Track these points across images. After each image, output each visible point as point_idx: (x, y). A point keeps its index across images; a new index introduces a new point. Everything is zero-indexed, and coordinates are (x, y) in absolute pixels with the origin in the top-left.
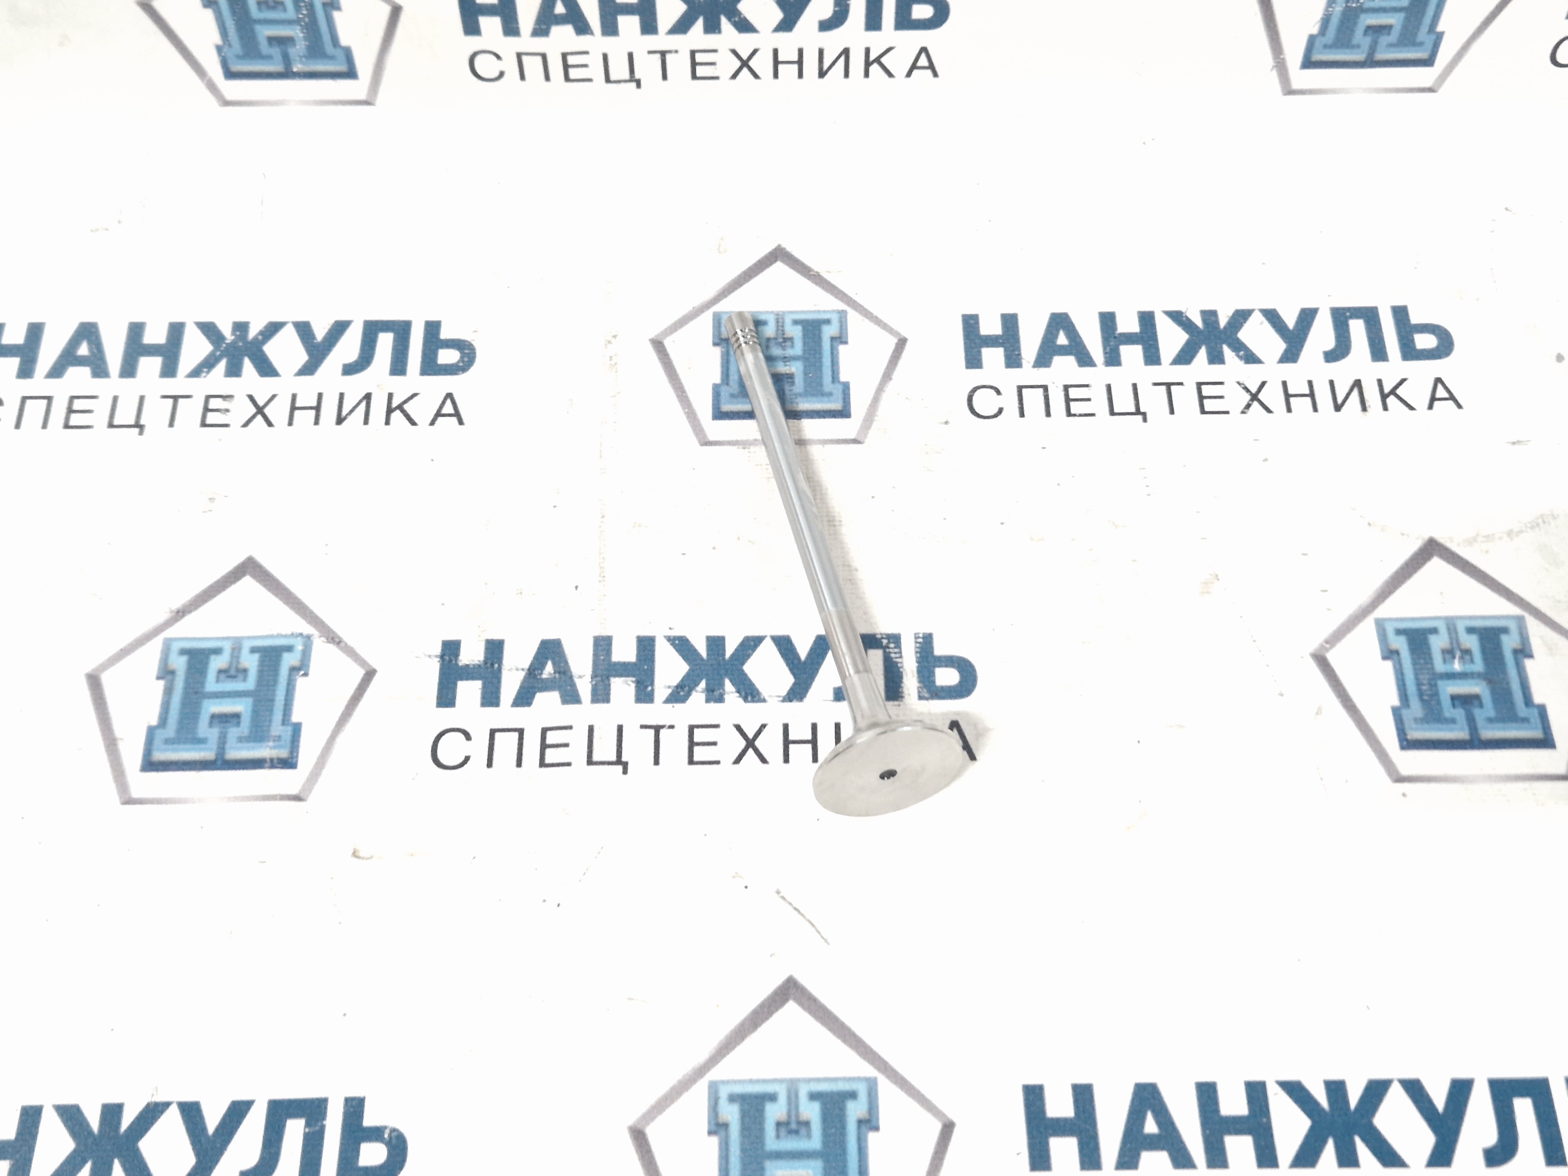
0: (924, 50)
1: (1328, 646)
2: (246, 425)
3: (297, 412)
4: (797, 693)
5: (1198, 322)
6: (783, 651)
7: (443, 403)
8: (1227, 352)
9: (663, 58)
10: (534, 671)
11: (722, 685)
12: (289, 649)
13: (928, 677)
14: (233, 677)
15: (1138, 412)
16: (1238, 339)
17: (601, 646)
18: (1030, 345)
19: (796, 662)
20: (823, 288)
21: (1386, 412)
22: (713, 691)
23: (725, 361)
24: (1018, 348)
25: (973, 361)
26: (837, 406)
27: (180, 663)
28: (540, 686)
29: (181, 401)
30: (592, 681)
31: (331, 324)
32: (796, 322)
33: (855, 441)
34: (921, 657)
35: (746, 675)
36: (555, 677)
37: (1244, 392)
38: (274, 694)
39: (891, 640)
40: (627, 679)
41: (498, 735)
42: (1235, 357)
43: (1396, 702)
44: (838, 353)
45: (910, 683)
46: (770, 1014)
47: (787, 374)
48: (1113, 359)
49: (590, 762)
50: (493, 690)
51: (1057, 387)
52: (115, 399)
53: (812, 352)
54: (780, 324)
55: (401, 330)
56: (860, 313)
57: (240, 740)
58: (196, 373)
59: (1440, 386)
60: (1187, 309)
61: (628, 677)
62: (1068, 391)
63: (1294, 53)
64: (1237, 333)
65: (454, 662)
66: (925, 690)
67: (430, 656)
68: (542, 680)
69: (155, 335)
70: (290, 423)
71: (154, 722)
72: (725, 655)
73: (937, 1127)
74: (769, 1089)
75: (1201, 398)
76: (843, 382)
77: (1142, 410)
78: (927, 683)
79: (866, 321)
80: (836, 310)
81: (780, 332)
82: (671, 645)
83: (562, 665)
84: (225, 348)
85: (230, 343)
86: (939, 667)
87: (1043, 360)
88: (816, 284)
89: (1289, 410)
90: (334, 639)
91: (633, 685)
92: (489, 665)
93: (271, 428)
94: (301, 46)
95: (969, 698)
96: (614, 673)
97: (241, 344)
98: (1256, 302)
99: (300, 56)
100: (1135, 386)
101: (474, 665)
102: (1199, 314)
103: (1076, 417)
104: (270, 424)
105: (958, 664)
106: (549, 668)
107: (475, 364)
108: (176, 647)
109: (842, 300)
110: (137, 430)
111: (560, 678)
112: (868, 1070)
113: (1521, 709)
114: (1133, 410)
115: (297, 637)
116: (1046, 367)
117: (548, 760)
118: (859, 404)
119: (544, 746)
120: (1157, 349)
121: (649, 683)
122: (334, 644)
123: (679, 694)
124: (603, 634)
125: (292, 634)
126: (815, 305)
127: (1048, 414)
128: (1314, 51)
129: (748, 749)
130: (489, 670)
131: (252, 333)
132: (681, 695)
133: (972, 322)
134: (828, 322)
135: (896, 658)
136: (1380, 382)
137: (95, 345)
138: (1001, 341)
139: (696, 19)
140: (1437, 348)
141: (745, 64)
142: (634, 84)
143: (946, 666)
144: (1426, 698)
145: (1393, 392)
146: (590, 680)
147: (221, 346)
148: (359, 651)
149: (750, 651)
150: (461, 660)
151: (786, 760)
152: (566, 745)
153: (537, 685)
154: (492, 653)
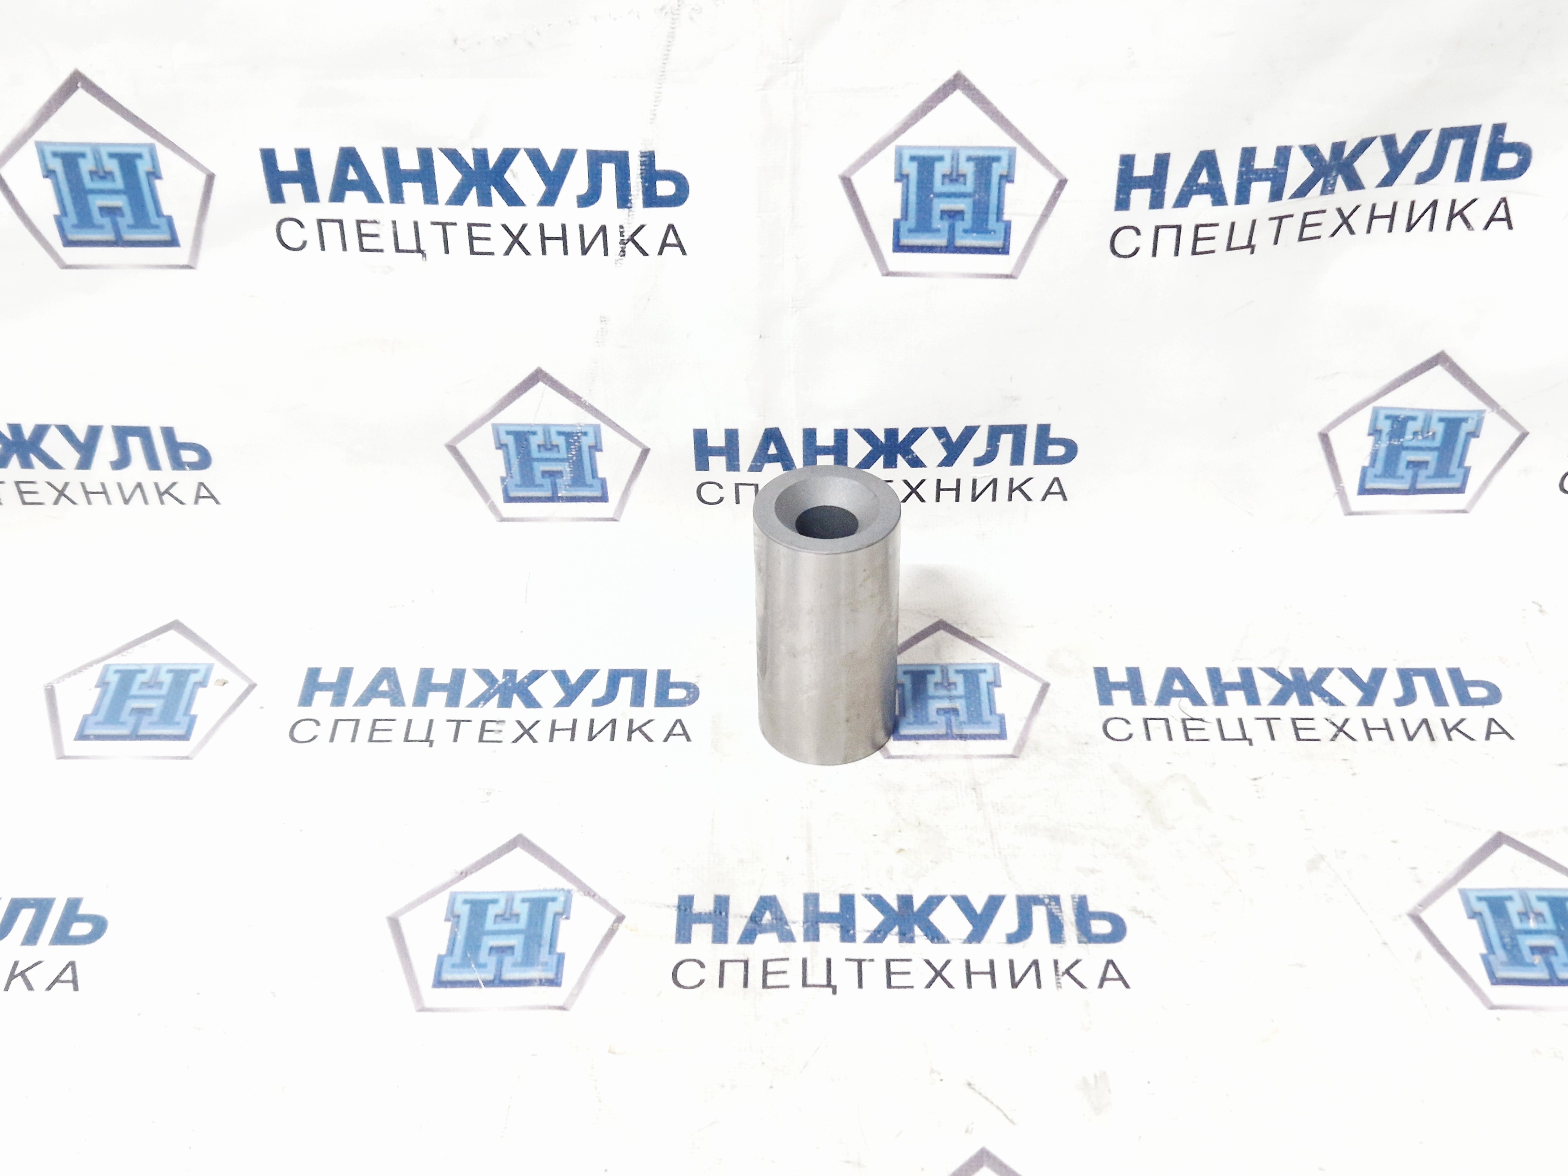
0: (1056, 480)
2: (515, 741)
3: (556, 732)
4: (976, 936)
5: (1288, 676)
6: (961, 906)
7: (674, 726)
8: (1314, 697)
10: (755, 919)
11: (912, 930)
13: (1085, 927)
15: (1245, 738)
16: (1323, 688)
17: (810, 899)
18: (1151, 689)
19: (973, 914)
21: (1451, 742)
22: (904, 934)
24: (1143, 693)
25: (1105, 699)
28: (760, 929)
29: (463, 723)
30: (803, 926)
31: (583, 672)
34: (1078, 912)
35: (931, 923)
36: (773, 923)
39: (1052, 899)
40: (833, 924)
41: (727, 965)
42: (1322, 701)
43: (1484, 951)
45: (1070, 931)
48: (1220, 701)
49: (805, 984)
50: (722, 931)
51: (1176, 720)
52: (410, 722)
55: (639, 676)
57: (515, 965)
58: (474, 704)
59: (1493, 724)
60: (1278, 667)
61: (833, 922)
62: (1185, 723)
64: (1321, 684)
65: (688, 910)
66: (1083, 936)
67: (669, 906)
68: (762, 926)
69: (442, 677)
70: (551, 740)
72: (913, 909)
75: (1296, 729)
77: (1248, 737)
78: (1084, 932)
82: (868, 900)
83: (779, 913)
84: (498, 686)
85: (503, 684)
86: (1095, 919)
87: (1163, 700)
89: (1370, 739)
91: (838, 929)
92: (718, 913)
93: (535, 744)
95: (1121, 942)
96: (822, 920)
97: (510, 685)
98: (1335, 663)
100: (1240, 720)
101: (705, 913)
102: (1288, 670)
103: (1193, 741)
104: (534, 741)
105: (1110, 917)
106: (767, 917)
107: (699, 699)
108: (460, 899)
110: (428, 743)
111: (777, 923)
114: (1241, 737)
116: (1165, 705)
117: (769, 983)
119: (765, 973)
120: (1257, 694)
121: (851, 928)
123: (877, 936)
124: (812, 892)
127: (1170, 738)
129: (936, 978)
130: (719, 917)
131: (520, 677)
132: (878, 938)
133: (1102, 672)
135: (1057, 912)
136: (1443, 721)
137: (393, 683)
138: (1127, 686)
139: (879, 457)
140: (1488, 697)
141: (914, 491)
143: (1100, 919)
144: (1509, 948)
145: (1455, 728)
146: (802, 924)
148: (610, 902)
149: (934, 906)
150: (695, 910)
151: (970, 985)
152: (784, 972)
153: (758, 929)
154: (720, 905)
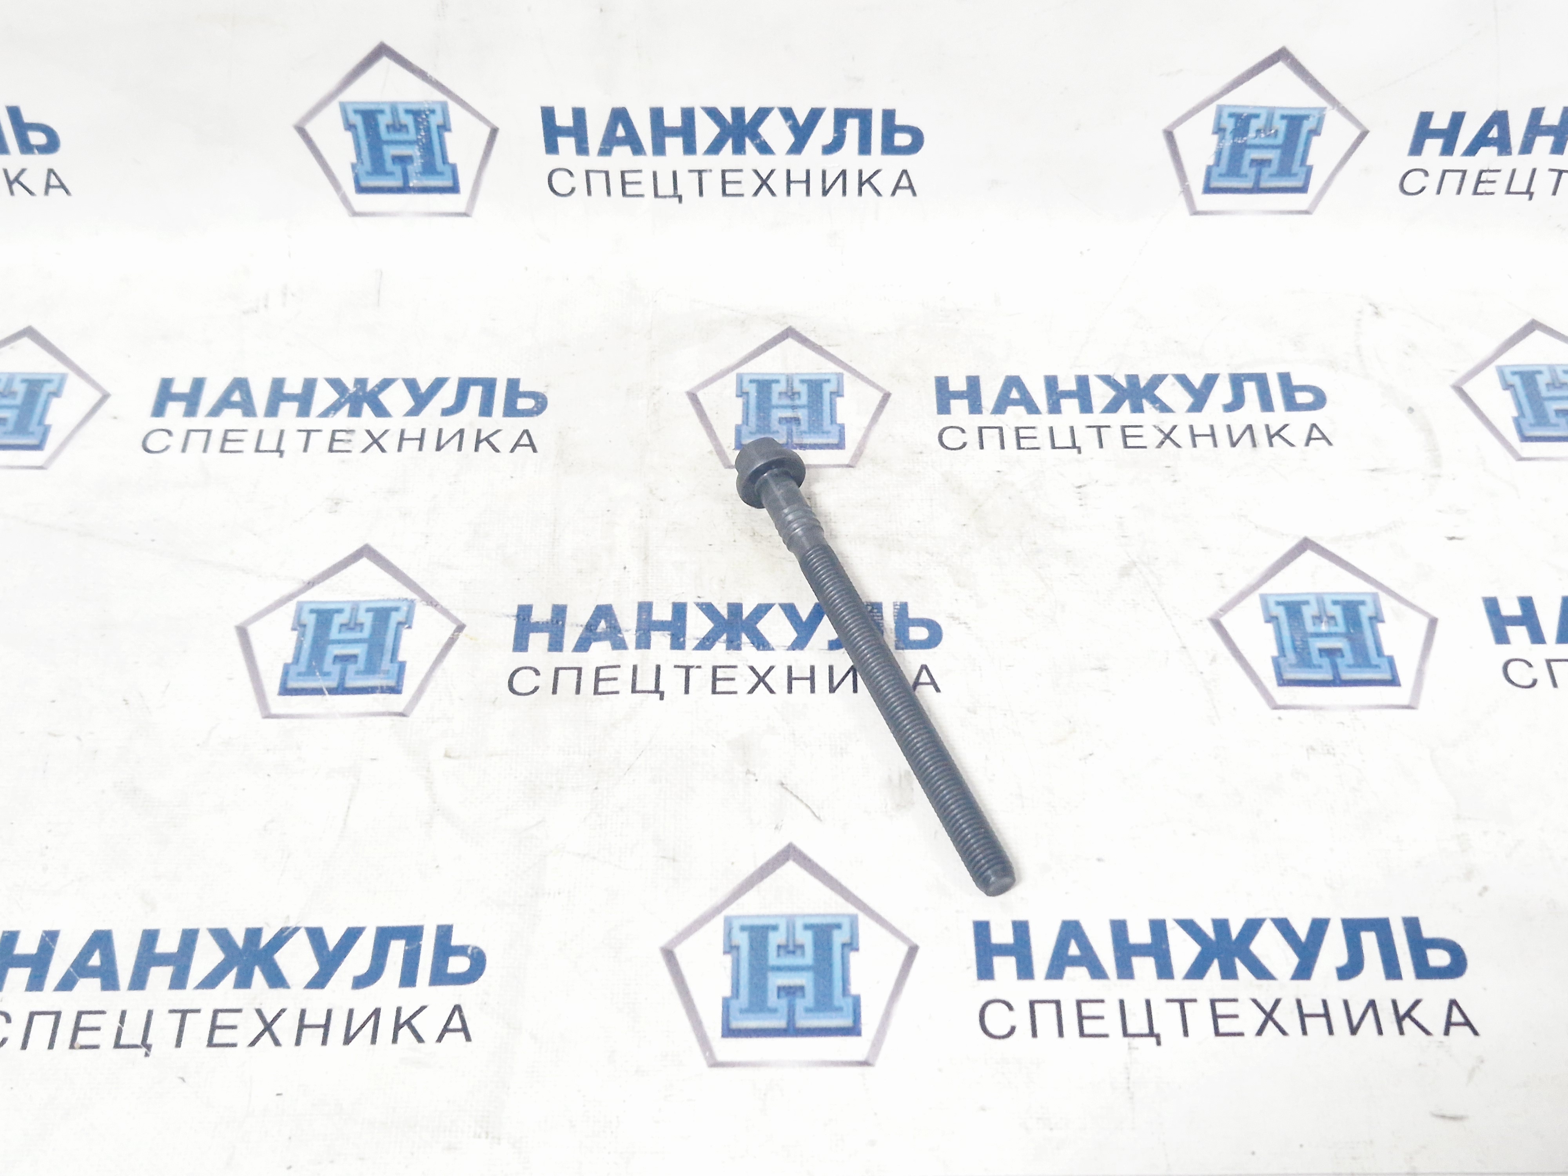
0: (904, 172)
1: (1221, 613)
2: (364, 451)
3: (405, 442)
4: (799, 644)
5: (1123, 382)
6: (788, 614)
7: (521, 437)
8: (1146, 404)
9: (700, 175)
10: (590, 627)
11: (739, 638)
12: (397, 609)
13: (903, 634)
14: (352, 629)
15: (1074, 446)
16: (1155, 395)
17: (644, 608)
18: (989, 398)
19: (798, 622)
20: (825, 357)
21: (1272, 448)
22: (732, 642)
23: (745, 409)
24: (980, 401)
25: (944, 408)
26: (834, 440)
27: (310, 620)
28: (595, 637)
29: (313, 434)
31: (432, 380)
32: (803, 381)
33: (849, 466)
34: (898, 619)
35: (758, 631)
37: (1159, 433)
38: (384, 639)
39: (875, 607)
40: (664, 632)
41: (561, 672)
42: (1152, 408)
43: (1275, 653)
44: (836, 403)
45: (890, 636)
47: (795, 418)
48: (1055, 408)
49: (634, 691)
50: (558, 640)
51: (1010, 428)
52: (261, 432)
53: (815, 402)
54: (790, 383)
55: (489, 385)
58: (325, 414)
60: (1114, 374)
61: (665, 631)
62: (1019, 432)
64: (1154, 391)
65: (527, 620)
66: (902, 643)
67: (508, 616)
68: (597, 634)
69: (293, 386)
70: (399, 450)
71: (289, 660)
72: (742, 617)
73: (904, 949)
74: (772, 922)
75: (1125, 437)
76: (839, 424)
77: (1078, 445)
78: (903, 638)
79: (859, 380)
81: (789, 388)
82: (700, 609)
83: (613, 622)
84: (348, 396)
85: (354, 393)
86: (912, 626)
87: (1000, 408)
88: (819, 354)
89: (1195, 446)
90: (431, 602)
91: (669, 637)
92: (555, 622)
93: (384, 453)
95: (936, 648)
96: (654, 628)
97: (361, 394)
98: (1170, 369)
100: (1072, 429)
101: (543, 623)
102: (1124, 377)
103: (1024, 450)
104: (383, 450)
105: (927, 624)
106: (603, 625)
107: (546, 409)
108: (306, 608)
109: (838, 365)
110: (278, 454)
111: (611, 630)
112: (851, 909)
114: (1070, 445)
116: (1001, 413)
117: (600, 690)
118: (852, 438)
119: (597, 680)
120: (1090, 402)
121: (682, 635)
123: (706, 643)
124: (646, 601)
125: (399, 599)
126: (818, 369)
127: (1003, 447)
128: (1212, 180)
129: (759, 684)
130: (555, 626)
131: (370, 386)
132: (707, 645)
133: (943, 382)
134: (828, 381)
136: (1267, 427)
137: (245, 393)
138: (965, 395)
139: (727, 142)
140: (1313, 402)
141: (764, 182)
142: (677, 199)
143: (918, 626)
144: (1298, 650)
145: (1278, 433)
146: (635, 633)
147: (346, 395)
148: (452, 611)
149: (763, 614)
150: (532, 619)
151: (790, 691)
152: (615, 679)
153: (592, 637)
154: (557, 614)
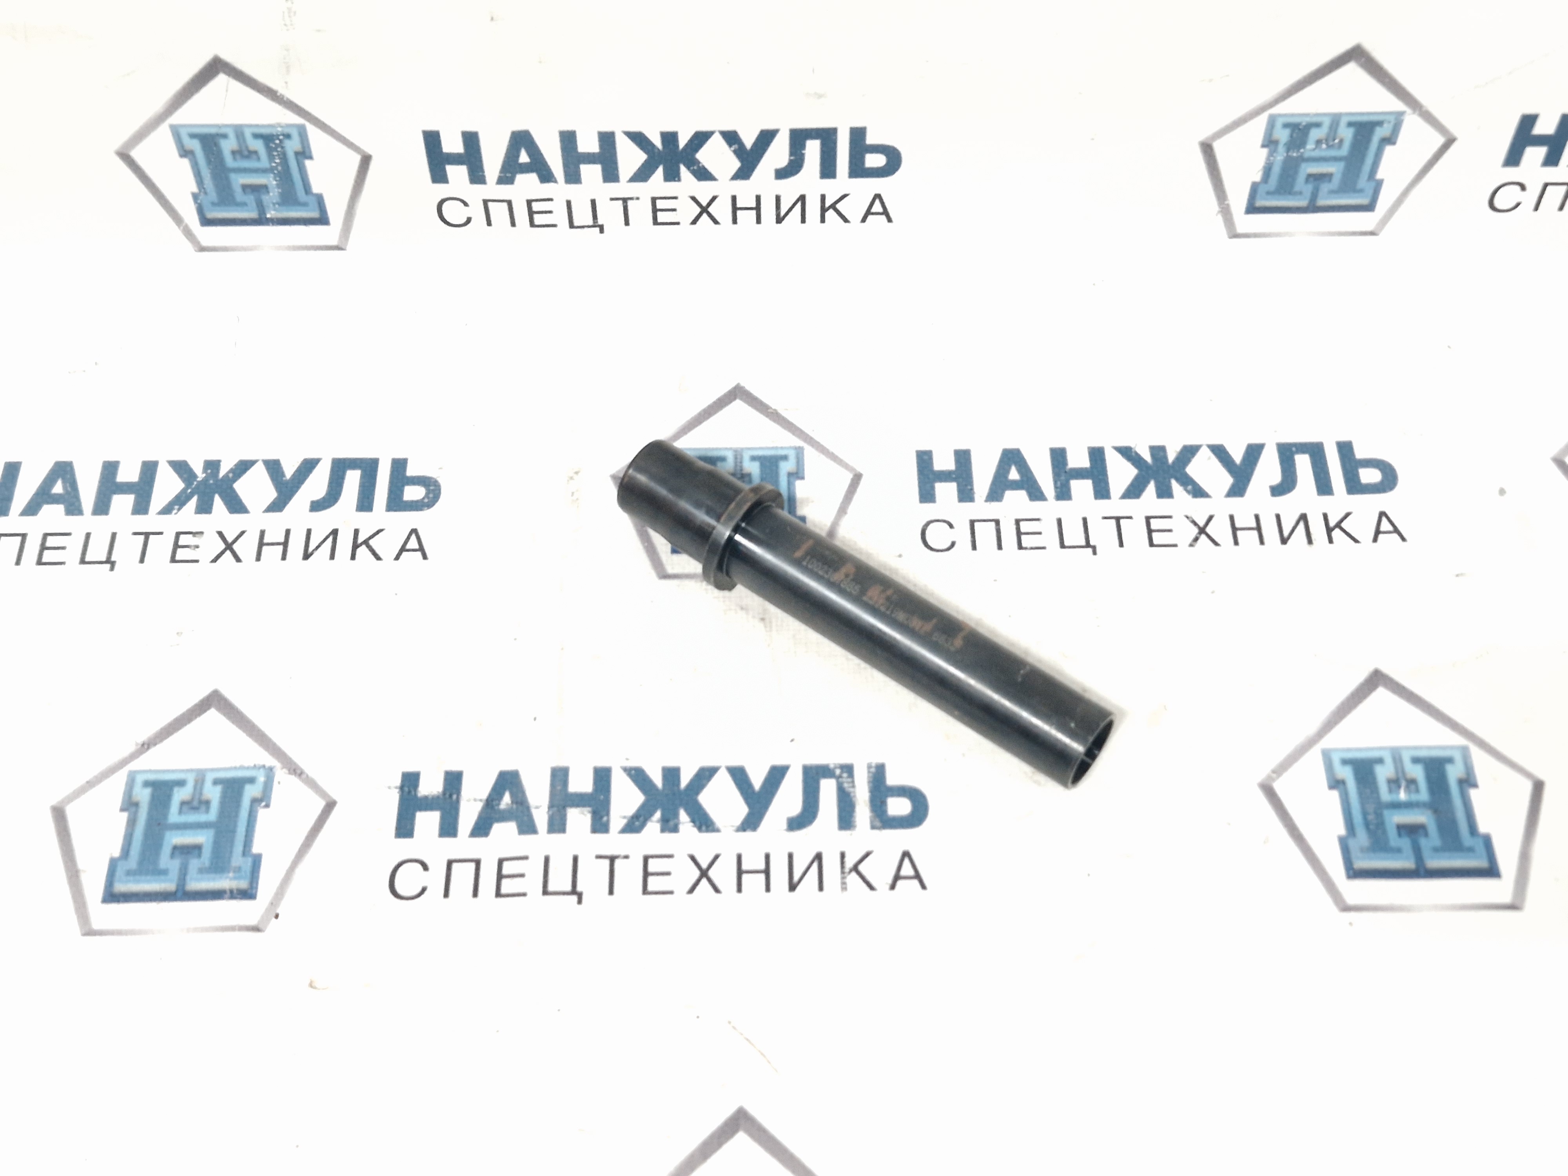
0: (878, 196)
1: (1274, 775)
2: (214, 560)
3: (265, 548)
4: (751, 823)
5: (1147, 457)
6: (737, 781)
7: (408, 538)
8: (1175, 486)
9: (625, 204)
10: (491, 803)
11: (676, 815)
12: (252, 780)
13: (881, 807)
14: (195, 809)
15: (1088, 545)
16: (1186, 473)
17: (558, 776)
18: (982, 480)
19: (750, 791)
21: (1331, 545)
22: (668, 821)
24: (971, 484)
25: (927, 495)
28: (497, 816)
29: (151, 537)
30: (548, 812)
31: (300, 463)
34: (872, 785)
35: (700, 805)
37: (1191, 525)
39: (845, 770)
40: (584, 809)
41: (455, 866)
42: (1183, 491)
43: (1342, 831)
45: (863, 812)
46: (720, 1145)
48: (1063, 493)
49: (545, 892)
50: (452, 821)
51: (1008, 521)
52: (88, 536)
54: (739, 460)
55: (369, 468)
56: (817, 449)
58: (167, 510)
59: (1384, 519)
60: (1136, 445)
61: (584, 806)
62: (1019, 525)
63: (1238, 199)
64: (1184, 468)
65: (413, 793)
66: (877, 819)
67: (389, 788)
68: (500, 811)
69: (129, 473)
70: (258, 559)
72: (679, 786)
75: (1150, 531)
77: (1092, 543)
78: (879, 813)
80: (793, 447)
82: (627, 775)
83: (520, 795)
84: (196, 485)
85: (203, 480)
86: (892, 796)
87: (995, 495)
89: (1236, 543)
90: (295, 770)
91: (589, 816)
92: (447, 796)
93: (239, 563)
94: (274, 194)
95: (920, 827)
96: (570, 803)
97: (211, 482)
98: (1203, 437)
99: (274, 204)
100: (1085, 520)
101: (432, 796)
102: (1148, 450)
103: (1027, 551)
104: (238, 560)
105: (910, 793)
106: (507, 799)
107: (440, 500)
108: (140, 779)
110: (108, 566)
111: (517, 809)
113: (1466, 839)
114: (1083, 543)
115: (259, 768)
116: (998, 501)
117: (504, 890)
119: (500, 877)
120: (1107, 483)
121: (605, 813)
122: (295, 776)
123: (634, 825)
124: (561, 765)
125: (255, 766)
127: (1000, 547)
129: (701, 879)
130: (448, 801)
131: (222, 472)
132: (637, 826)
133: (926, 457)
134: (785, 458)
135: (849, 787)
136: (1325, 516)
137: (70, 483)
138: (954, 476)
139: (657, 168)
140: (1382, 482)
141: (704, 210)
142: (598, 229)
143: (899, 796)
144: (1371, 827)
145: (1338, 525)
146: (547, 810)
147: (193, 484)
148: (321, 783)
149: (705, 782)
150: (420, 791)
151: (739, 890)
152: (522, 875)
153: (494, 816)
154: (451, 784)
